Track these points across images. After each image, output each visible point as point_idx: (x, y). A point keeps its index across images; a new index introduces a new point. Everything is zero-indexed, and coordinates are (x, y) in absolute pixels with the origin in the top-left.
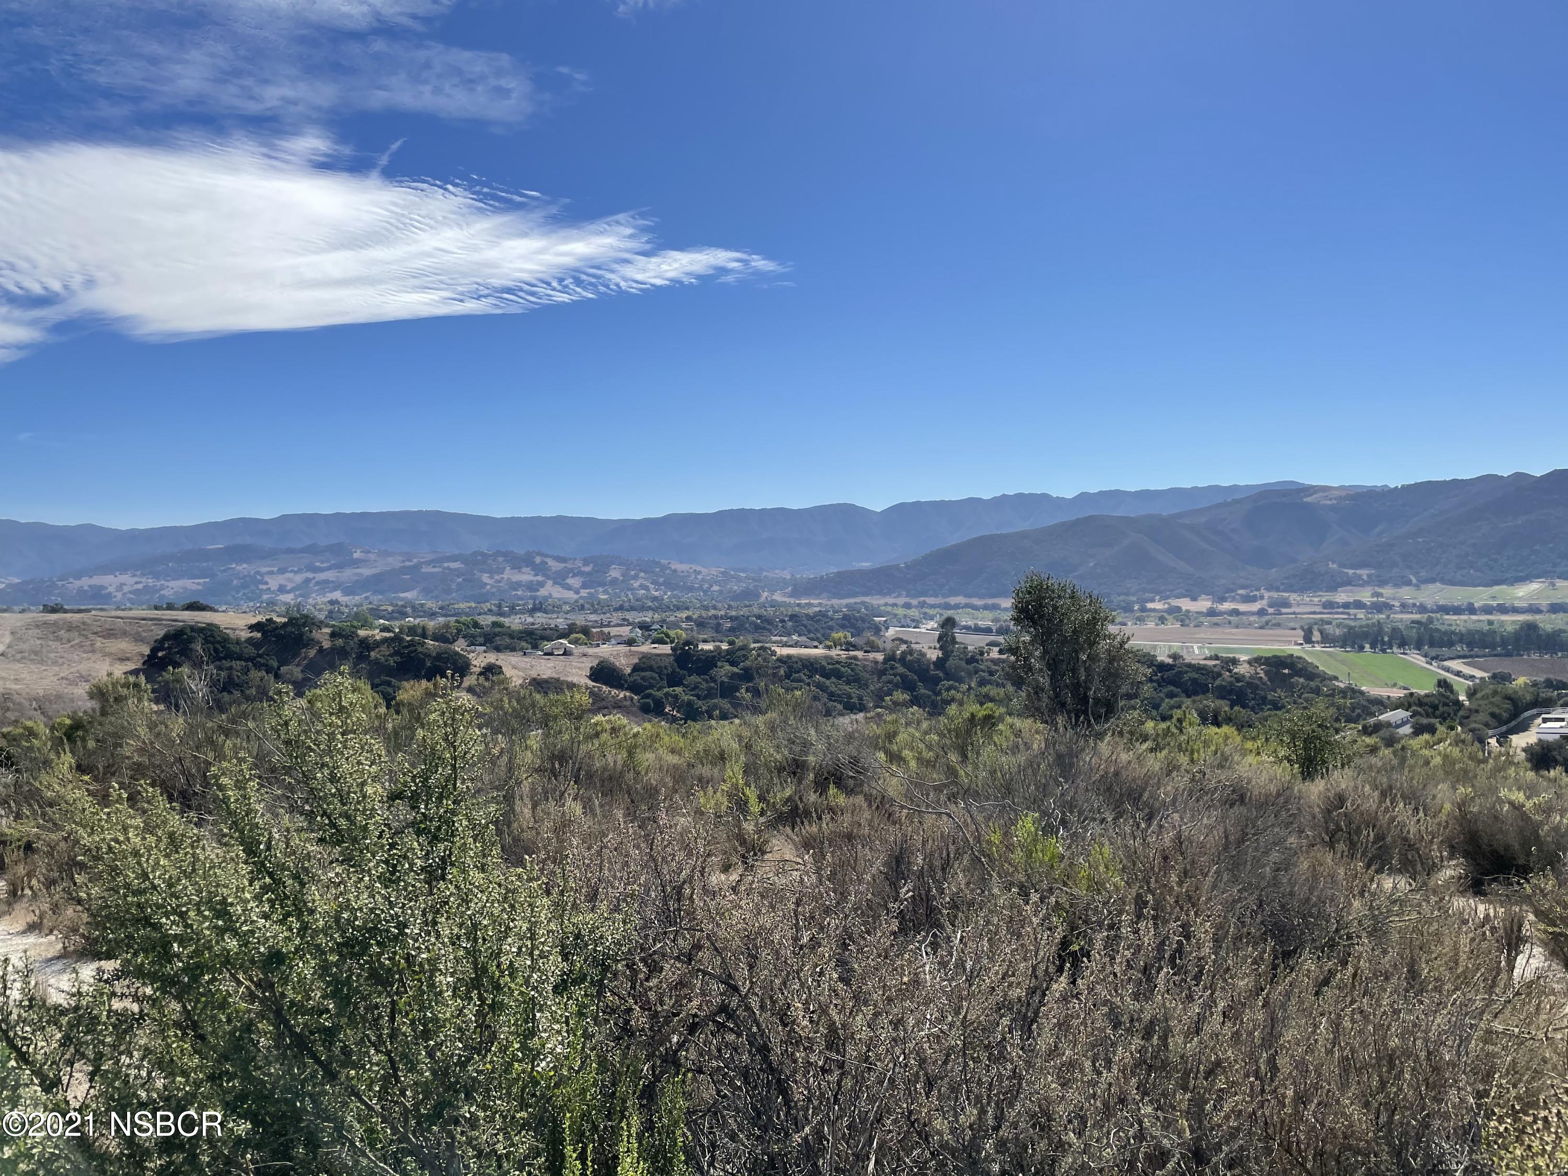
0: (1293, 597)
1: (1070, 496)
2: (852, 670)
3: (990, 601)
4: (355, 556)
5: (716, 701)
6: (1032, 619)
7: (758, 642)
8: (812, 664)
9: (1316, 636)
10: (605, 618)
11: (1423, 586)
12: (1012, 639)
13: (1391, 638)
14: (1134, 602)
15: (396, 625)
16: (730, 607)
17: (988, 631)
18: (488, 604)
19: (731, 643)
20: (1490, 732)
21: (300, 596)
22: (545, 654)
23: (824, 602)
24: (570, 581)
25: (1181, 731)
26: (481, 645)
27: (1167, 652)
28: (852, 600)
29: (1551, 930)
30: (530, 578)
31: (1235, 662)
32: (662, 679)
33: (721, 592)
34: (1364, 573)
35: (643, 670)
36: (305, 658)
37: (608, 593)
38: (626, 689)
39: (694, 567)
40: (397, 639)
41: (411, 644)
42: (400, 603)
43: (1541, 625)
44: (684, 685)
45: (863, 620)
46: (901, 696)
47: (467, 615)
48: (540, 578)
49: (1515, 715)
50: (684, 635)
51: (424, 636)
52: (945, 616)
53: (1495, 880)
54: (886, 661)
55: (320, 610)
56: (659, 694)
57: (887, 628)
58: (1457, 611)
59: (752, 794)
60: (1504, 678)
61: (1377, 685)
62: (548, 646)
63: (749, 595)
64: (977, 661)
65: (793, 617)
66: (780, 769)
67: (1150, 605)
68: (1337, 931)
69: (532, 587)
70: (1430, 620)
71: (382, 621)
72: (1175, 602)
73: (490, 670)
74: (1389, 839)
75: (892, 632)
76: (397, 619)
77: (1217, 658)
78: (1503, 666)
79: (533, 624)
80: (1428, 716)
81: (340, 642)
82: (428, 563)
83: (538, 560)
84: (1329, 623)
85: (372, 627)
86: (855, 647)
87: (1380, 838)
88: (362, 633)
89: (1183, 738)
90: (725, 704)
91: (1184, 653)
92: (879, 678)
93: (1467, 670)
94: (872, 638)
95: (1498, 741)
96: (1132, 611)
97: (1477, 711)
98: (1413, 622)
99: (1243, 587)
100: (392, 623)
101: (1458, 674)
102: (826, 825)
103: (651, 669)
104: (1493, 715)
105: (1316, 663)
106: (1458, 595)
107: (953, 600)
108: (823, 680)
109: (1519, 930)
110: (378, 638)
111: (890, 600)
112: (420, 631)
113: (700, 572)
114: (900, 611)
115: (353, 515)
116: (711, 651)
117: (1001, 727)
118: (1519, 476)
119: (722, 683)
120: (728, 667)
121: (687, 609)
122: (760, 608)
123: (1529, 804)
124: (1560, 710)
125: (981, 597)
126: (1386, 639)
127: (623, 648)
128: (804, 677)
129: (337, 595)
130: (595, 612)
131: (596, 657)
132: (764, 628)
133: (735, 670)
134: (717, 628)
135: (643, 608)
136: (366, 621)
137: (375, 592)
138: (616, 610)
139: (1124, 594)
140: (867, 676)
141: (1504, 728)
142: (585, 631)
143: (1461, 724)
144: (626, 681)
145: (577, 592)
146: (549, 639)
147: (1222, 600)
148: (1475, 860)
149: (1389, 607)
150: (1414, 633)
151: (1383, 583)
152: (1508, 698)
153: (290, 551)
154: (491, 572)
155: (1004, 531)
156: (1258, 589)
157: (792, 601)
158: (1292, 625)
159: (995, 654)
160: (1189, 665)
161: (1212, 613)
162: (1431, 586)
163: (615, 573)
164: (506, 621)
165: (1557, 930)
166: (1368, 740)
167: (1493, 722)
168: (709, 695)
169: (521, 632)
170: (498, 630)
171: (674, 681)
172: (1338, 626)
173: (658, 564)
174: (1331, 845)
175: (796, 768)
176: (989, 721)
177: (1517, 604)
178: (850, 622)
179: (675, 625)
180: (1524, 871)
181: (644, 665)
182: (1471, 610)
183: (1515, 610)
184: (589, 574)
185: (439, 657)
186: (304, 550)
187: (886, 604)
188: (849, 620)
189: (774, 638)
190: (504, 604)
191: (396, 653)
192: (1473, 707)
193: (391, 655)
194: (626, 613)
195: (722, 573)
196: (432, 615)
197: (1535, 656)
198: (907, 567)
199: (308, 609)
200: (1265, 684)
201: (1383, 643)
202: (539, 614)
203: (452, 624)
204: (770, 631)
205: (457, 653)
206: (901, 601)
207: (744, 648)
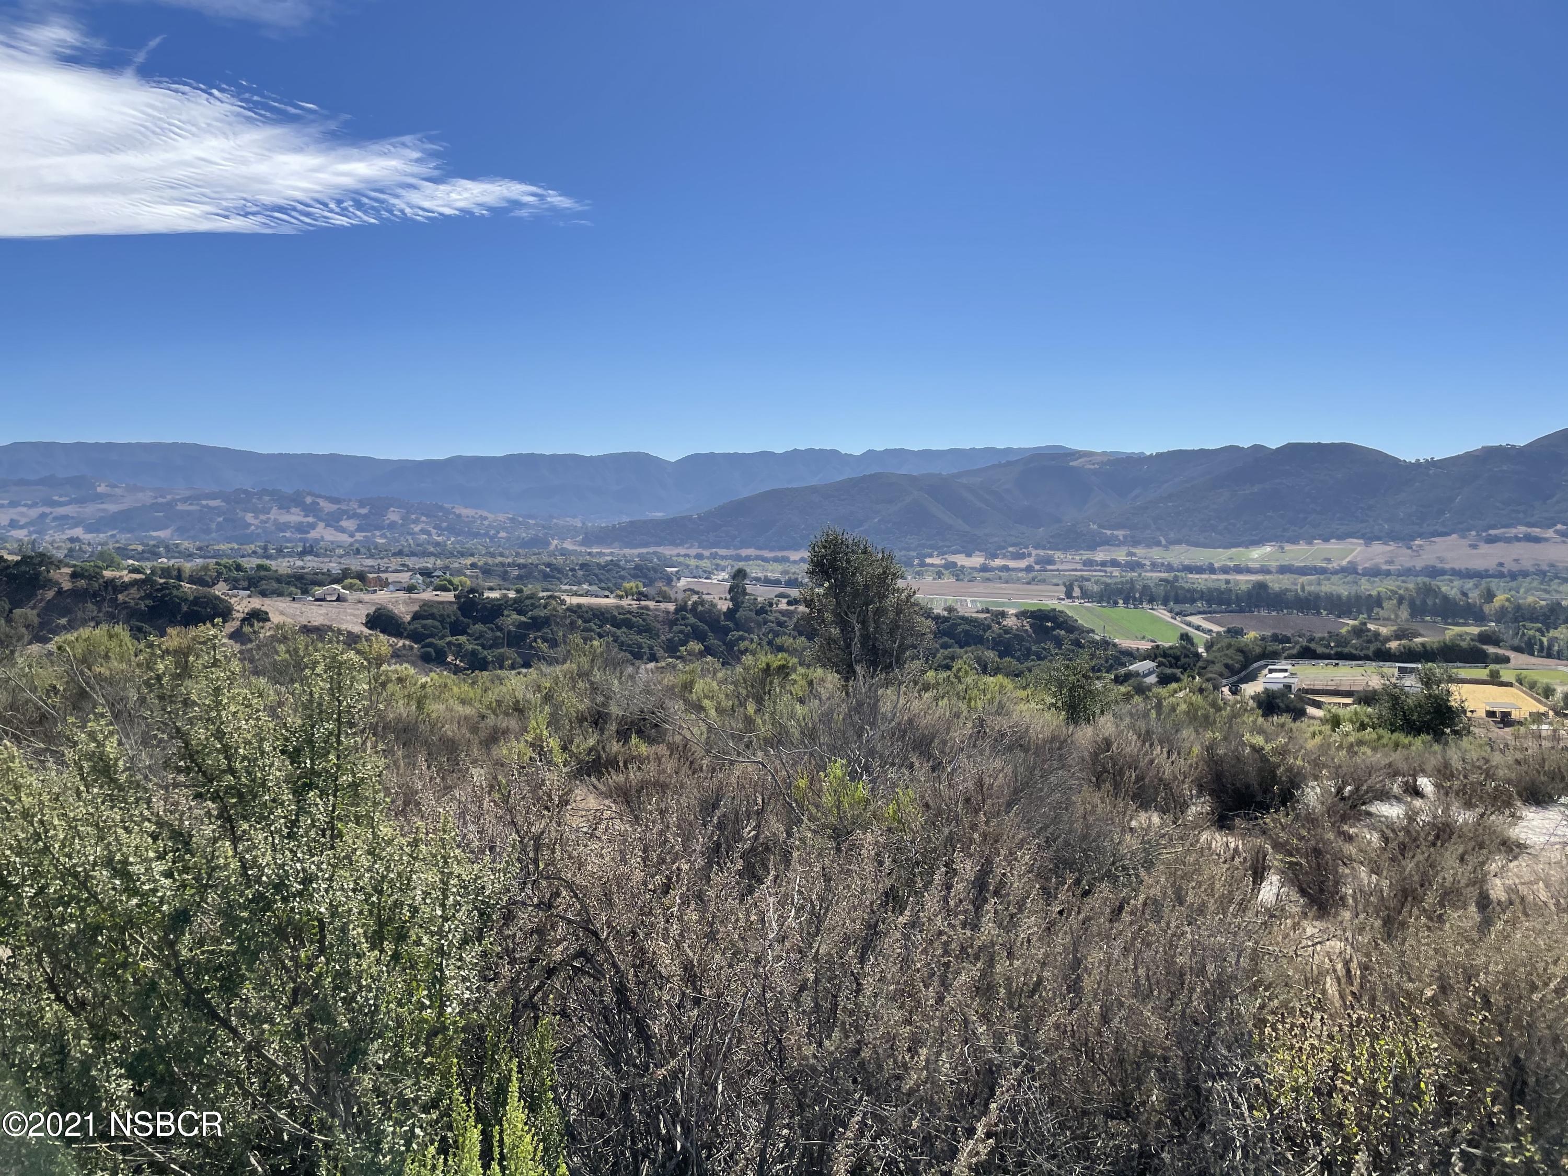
0: (1058, 555)
1: (857, 453)
2: (644, 620)
3: (780, 554)
4: (99, 489)
5: (502, 650)
6: (826, 572)
7: (548, 590)
8: (602, 614)
9: (1077, 592)
10: (383, 563)
11: (1171, 547)
12: (806, 592)
13: (1142, 594)
14: (913, 558)
15: (148, 566)
16: (518, 555)
17: (777, 583)
18: (253, 547)
19: (519, 591)
20: (1224, 681)
21: (35, 532)
22: (317, 600)
23: (615, 551)
24: (344, 524)
25: (960, 681)
26: (244, 589)
27: (943, 605)
28: (644, 550)
29: (1288, 859)
30: (299, 519)
31: (1003, 615)
32: (444, 628)
33: (508, 539)
34: (1120, 533)
35: (426, 618)
36: (42, 600)
37: (386, 537)
38: (406, 638)
39: (480, 512)
40: (148, 580)
41: (164, 587)
42: (152, 543)
43: (1270, 584)
44: (468, 634)
45: (655, 570)
46: (695, 646)
47: (228, 556)
48: (311, 519)
49: (1245, 667)
50: (469, 583)
51: (179, 578)
52: (736, 568)
53: (1237, 815)
54: (677, 611)
55: (58, 548)
56: (441, 643)
57: (679, 579)
58: (1199, 570)
59: (553, 743)
60: (1235, 632)
61: (1128, 638)
62: (319, 591)
63: (539, 542)
64: (766, 612)
65: (583, 566)
66: (581, 719)
67: (929, 561)
68: (1113, 863)
69: (301, 528)
70: (1176, 578)
71: (130, 562)
72: (952, 558)
73: (257, 616)
74: (1147, 780)
75: (683, 583)
76: (148, 559)
77: (987, 611)
78: (1236, 621)
79: (303, 568)
80: (1171, 667)
81: (82, 583)
82: (185, 500)
83: (309, 500)
84: (1089, 580)
85: (119, 568)
86: (647, 597)
87: (1139, 779)
88: (107, 574)
89: (961, 687)
90: (510, 653)
91: (958, 606)
92: (671, 628)
93: (1207, 625)
94: (664, 588)
95: (1230, 690)
96: (912, 566)
97: (1213, 662)
98: (1161, 580)
99: (1013, 545)
100: (143, 564)
101: (1198, 628)
102: (634, 775)
103: (432, 616)
104: (1227, 666)
105: (1076, 617)
106: (1200, 556)
107: (744, 552)
108: (614, 629)
109: (1264, 859)
110: (126, 579)
111: (682, 551)
112: (175, 573)
113: (486, 518)
114: (693, 562)
115: (96, 445)
116: (498, 600)
117: (793, 676)
118: (1257, 448)
119: (509, 632)
120: (515, 616)
121: (472, 555)
122: (550, 556)
123: (1268, 748)
124: (1284, 662)
125: (772, 549)
126: (1137, 595)
127: (402, 595)
128: (595, 627)
129: (78, 532)
130: (371, 556)
131: (374, 604)
132: (554, 577)
133: (523, 619)
134: (504, 576)
135: (425, 554)
136: (112, 561)
137: (122, 531)
138: (394, 555)
139: (904, 549)
140: (659, 626)
141: (1235, 678)
142: (361, 576)
143: (1199, 674)
144: (405, 629)
145: (352, 536)
146: (321, 584)
147: (994, 556)
148: (1219, 797)
149: (1141, 566)
150: (1161, 591)
151: (1136, 543)
152: (1240, 651)
153: (22, 482)
154: (256, 512)
155: (794, 485)
156: (1026, 547)
157: (583, 549)
158: (1055, 581)
159: (783, 605)
160: (963, 618)
161: (984, 569)
162: (1177, 547)
163: (393, 516)
164: (273, 564)
165: (1294, 860)
166: (1123, 689)
167: (1226, 672)
168: (495, 645)
169: (289, 576)
170: (263, 573)
171: (457, 629)
172: (1096, 583)
173: (441, 508)
174: (1098, 786)
175: (598, 719)
176: (784, 671)
177: (1251, 565)
178: (641, 572)
179: (459, 572)
180: (1264, 808)
181: (424, 613)
182: (1212, 570)
183: (1249, 571)
184: (365, 516)
185: (196, 601)
186: (42, 482)
187: (678, 555)
188: (641, 571)
189: (564, 587)
190: (270, 546)
191: (148, 596)
192: (1210, 658)
193: (141, 599)
194: (406, 559)
195: (509, 519)
196: (189, 556)
197: (1264, 613)
198: (700, 518)
199: (44, 546)
200: (1030, 636)
201: (1135, 599)
202: (309, 558)
203: (212, 566)
204: (559, 579)
205: (218, 598)
206: (693, 552)
207: (532, 596)
